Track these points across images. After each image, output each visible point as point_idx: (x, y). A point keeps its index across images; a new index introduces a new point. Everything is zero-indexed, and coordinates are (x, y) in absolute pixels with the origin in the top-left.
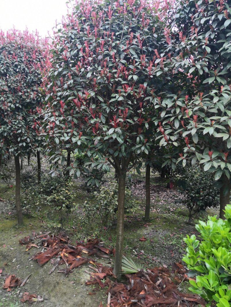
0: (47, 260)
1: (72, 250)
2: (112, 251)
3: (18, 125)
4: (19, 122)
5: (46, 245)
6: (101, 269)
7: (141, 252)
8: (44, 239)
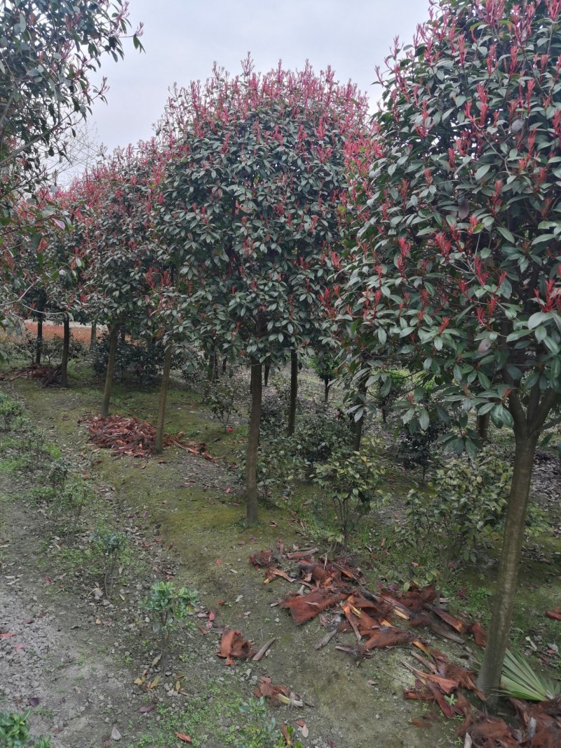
0: (311, 614)
1: (370, 604)
2: (470, 627)
3: (272, 293)
4: (273, 285)
5: (309, 579)
6: (442, 668)
7: (550, 649)
8: (304, 563)
